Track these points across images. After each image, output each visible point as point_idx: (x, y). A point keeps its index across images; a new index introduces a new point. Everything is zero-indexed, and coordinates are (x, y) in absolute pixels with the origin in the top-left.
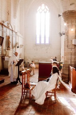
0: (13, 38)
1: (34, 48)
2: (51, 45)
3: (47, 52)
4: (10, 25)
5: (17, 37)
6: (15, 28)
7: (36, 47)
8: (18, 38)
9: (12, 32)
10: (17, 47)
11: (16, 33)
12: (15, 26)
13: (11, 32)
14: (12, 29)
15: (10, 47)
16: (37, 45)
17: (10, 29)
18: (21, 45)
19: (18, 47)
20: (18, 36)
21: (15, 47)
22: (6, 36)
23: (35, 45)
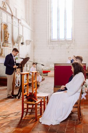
0: (14, 27)
1: (49, 46)
2: (74, 40)
3: (68, 52)
4: (7, 7)
5: (21, 27)
6: (16, 12)
7: (52, 44)
8: (23, 28)
9: (12, 19)
10: (20, 44)
11: (19, 20)
12: (16, 9)
13: (10, 17)
14: (11, 13)
15: (9, 42)
16: (53, 41)
17: (7, 12)
18: (27, 41)
19: (22, 44)
20: (23, 26)
21: (16, 43)
22: (1, 24)
23: (50, 41)
